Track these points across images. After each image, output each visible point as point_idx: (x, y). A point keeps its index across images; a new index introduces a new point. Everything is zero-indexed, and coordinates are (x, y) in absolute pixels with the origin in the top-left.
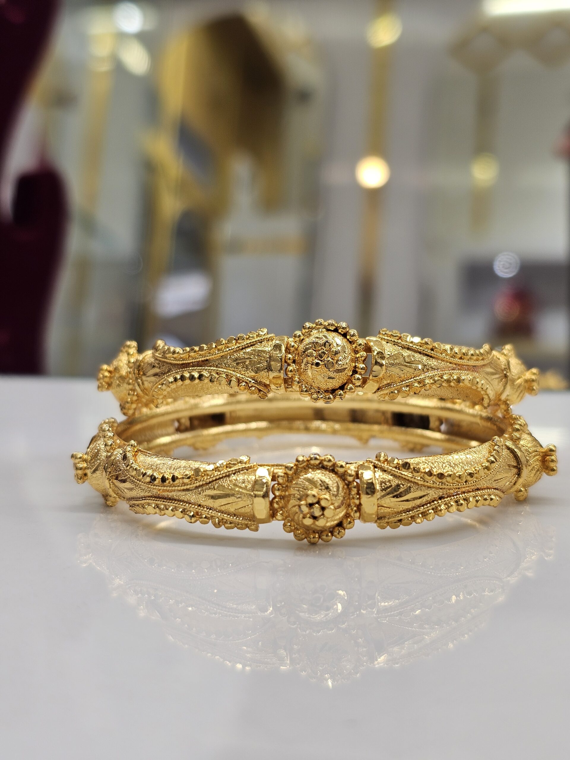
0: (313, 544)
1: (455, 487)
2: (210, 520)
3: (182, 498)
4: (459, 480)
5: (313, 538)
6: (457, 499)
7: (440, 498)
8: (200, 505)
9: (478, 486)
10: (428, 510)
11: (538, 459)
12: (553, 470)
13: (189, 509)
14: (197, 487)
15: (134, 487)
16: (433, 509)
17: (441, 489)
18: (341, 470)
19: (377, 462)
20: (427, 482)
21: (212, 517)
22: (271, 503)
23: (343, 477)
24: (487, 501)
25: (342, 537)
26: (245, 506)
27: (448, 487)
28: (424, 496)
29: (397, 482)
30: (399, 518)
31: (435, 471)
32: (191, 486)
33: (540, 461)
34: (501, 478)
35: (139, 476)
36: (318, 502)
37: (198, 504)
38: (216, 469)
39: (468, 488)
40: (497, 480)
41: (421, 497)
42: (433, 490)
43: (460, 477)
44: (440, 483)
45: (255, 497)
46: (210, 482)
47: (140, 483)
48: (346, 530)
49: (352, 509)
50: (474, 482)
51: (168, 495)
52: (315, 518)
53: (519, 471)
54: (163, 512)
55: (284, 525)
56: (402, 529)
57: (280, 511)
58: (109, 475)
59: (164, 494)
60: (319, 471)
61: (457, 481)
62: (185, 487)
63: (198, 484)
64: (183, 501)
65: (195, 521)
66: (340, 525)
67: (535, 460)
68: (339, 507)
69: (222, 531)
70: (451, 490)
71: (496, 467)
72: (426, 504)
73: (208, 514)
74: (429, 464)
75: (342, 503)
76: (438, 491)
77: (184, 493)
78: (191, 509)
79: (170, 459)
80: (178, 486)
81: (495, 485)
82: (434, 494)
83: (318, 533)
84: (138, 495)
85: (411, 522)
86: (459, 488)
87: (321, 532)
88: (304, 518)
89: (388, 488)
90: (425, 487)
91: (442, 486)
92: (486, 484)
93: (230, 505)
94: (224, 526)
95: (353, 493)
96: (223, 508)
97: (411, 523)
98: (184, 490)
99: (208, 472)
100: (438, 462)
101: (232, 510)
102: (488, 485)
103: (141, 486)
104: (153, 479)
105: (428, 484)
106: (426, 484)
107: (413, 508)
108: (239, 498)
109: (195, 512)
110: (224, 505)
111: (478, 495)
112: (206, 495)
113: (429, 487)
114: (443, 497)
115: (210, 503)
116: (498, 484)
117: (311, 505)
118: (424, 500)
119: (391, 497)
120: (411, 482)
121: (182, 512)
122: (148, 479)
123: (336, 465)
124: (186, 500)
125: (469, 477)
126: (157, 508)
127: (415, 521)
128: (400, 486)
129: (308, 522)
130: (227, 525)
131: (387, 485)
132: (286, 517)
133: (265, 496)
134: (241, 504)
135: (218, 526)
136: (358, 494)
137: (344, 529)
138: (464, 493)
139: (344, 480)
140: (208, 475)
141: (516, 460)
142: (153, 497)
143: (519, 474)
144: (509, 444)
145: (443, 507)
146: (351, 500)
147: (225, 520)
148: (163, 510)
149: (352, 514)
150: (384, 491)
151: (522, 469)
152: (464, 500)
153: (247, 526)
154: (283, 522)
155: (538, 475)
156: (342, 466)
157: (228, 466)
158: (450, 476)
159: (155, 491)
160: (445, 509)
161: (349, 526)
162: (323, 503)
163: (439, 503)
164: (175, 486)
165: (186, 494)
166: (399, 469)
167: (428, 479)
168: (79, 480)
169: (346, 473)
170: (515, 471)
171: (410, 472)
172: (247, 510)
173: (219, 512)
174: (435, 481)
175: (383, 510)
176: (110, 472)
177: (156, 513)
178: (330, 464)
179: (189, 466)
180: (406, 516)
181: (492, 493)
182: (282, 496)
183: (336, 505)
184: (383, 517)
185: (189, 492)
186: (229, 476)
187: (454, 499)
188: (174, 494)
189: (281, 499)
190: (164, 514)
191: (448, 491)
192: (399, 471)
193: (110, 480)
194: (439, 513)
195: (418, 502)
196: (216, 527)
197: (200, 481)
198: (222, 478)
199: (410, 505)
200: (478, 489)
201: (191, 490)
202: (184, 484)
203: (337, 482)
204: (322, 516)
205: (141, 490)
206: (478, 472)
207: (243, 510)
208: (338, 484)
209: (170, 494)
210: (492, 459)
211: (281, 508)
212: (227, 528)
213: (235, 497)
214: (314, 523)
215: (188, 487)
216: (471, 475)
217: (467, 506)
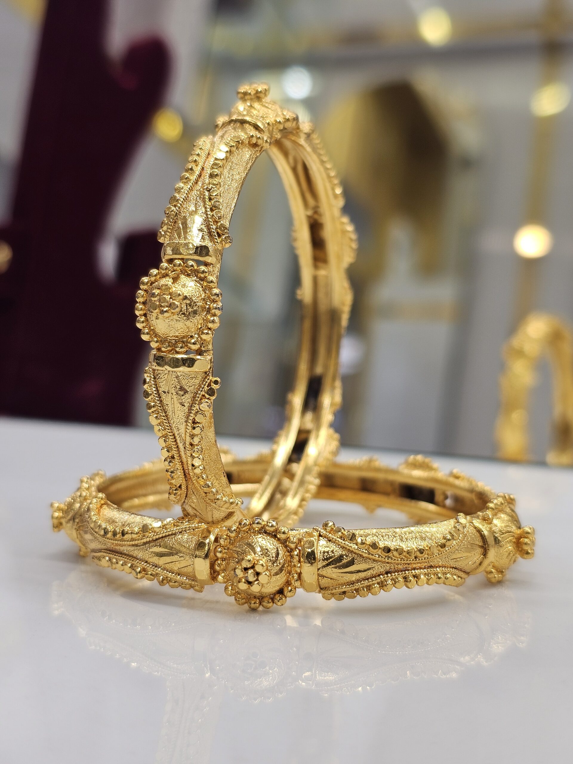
0: (254, 610)
1: (403, 562)
2: (155, 577)
3: (131, 553)
4: (407, 555)
5: (254, 603)
6: (405, 575)
7: (387, 573)
8: (146, 562)
9: (431, 564)
10: (374, 584)
11: (511, 541)
12: (527, 553)
13: (136, 565)
14: (145, 544)
15: (94, 539)
16: (378, 583)
17: (388, 563)
18: (283, 536)
19: (322, 531)
20: (372, 555)
21: (157, 574)
22: (212, 566)
23: (284, 542)
24: (441, 579)
25: (282, 605)
26: (188, 566)
27: (395, 561)
28: (369, 569)
29: (341, 552)
30: (343, 590)
31: (381, 545)
32: (139, 542)
33: (514, 542)
34: (461, 557)
35: (97, 528)
36: (253, 567)
37: (145, 560)
38: (164, 527)
39: (419, 565)
40: (455, 559)
41: (365, 571)
42: (379, 563)
43: (408, 552)
44: (386, 557)
45: (196, 557)
46: (157, 539)
47: (97, 535)
48: (287, 598)
49: (293, 577)
50: (425, 559)
51: (120, 549)
52: (250, 583)
53: (485, 551)
54: (114, 566)
55: (226, 588)
56: (347, 602)
57: (222, 574)
58: (77, 525)
59: (116, 547)
60: (260, 536)
61: (405, 556)
62: (133, 543)
63: (145, 540)
64: (132, 556)
65: (142, 578)
66: (281, 592)
67: (507, 541)
68: (276, 574)
69: (166, 588)
70: (399, 566)
71: (453, 545)
72: (371, 578)
73: (153, 571)
74: (379, 536)
75: (281, 570)
76: (385, 565)
77: (133, 548)
78: (138, 565)
79: (129, 513)
80: (128, 541)
81: (453, 564)
82: (380, 568)
83: (259, 599)
84: (97, 547)
85: (356, 595)
86: (409, 564)
87: (261, 598)
88: (239, 582)
89: (331, 558)
90: (370, 560)
91: (389, 560)
92: (441, 562)
93: (173, 563)
94: (169, 584)
95: (295, 560)
96: (167, 566)
97: (356, 597)
98: (133, 545)
99: (155, 529)
100: (388, 535)
101: (176, 568)
102: (444, 563)
103: (99, 539)
104: (106, 532)
105: (373, 557)
107: (358, 581)
108: (182, 557)
109: (142, 568)
110: (168, 563)
111: (430, 572)
113: (374, 560)
114: (390, 571)
115: (155, 560)
116: (457, 563)
117: (246, 569)
118: (369, 574)
119: (333, 568)
120: (355, 553)
121: (130, 567)
122: (102, 532)
123: (278, 531)
124: (135, 555)
125: (418, 553)
126: (110, 562)
127: (359, 594)
128: (343, 557)
129: (243, 586)
130: (171, 584)
132: (228, 580)
133: (207, 556)
134: (183, 564)
135: (161, 583)
136: (299, 561)
138: (414, 569)
139: (286, 546)
140: (155, 532)
141: (482, 539)
142: (108, 550)
143: (485, 554)
144: (477, 523)
145: (389, 582)
146: (293, 567)
147: (170, 579)
148: (115, 564)
149: (293, 582)
150: (325, 561)
151: (489, 549)
152: (414, 576)
153: (192, 587)
154: (225, 585)
155: (512, 557)
156: (284, 533)
157: (176, 524)
158: (397, 550)
159: (109, 544)
160: (391, 585)
161: (289, 594)
162: (258, 569)
163: (385, 577)
164: (125, 541)
165: (134, 550)
166: (344, 540)
167: (373, 552)
168: (55, 529)
169: (288, 539)
170: (479, 551)
171: (354, 544)
172: (189, 569)
173: (164, 569)
174: (380, 554)
175: (324, 582)
176: (78, 523)
177: (109, 567)
178: (272, 529)
179: (143, 522)
180: (349, 589)
181: (448, 572)
182: (224, 558)
183: (273, 572)
184: (327, 587)
185: (137, 548)
186: (175, 534)
187: (402, 575)
188: (124, 549)
189: (223, 561)
190: (115, 568)
191: (396, 566)
192: (343, 542)
193: (78, 530)
194: (385, 588)
195: (362, 575)
196: (160, 585)
197: (147, 538)
198: (169, 535)
199: (354, 577)
200: (431, 567)
201: (140, 546)
202: (132, 540)
203: (277, 548)
204: (256, 582)
205: (99, 542)
206: (430, 548)
207: (185, 570)
208: (278, 550)
209: (122, 549)
210: (449, 537)
211: (224, 570)
212: (172, 587)
213: (178, 555)
214: (249, 588)
215: (136, 542)
216: (421, 551)
217: (417, 583)
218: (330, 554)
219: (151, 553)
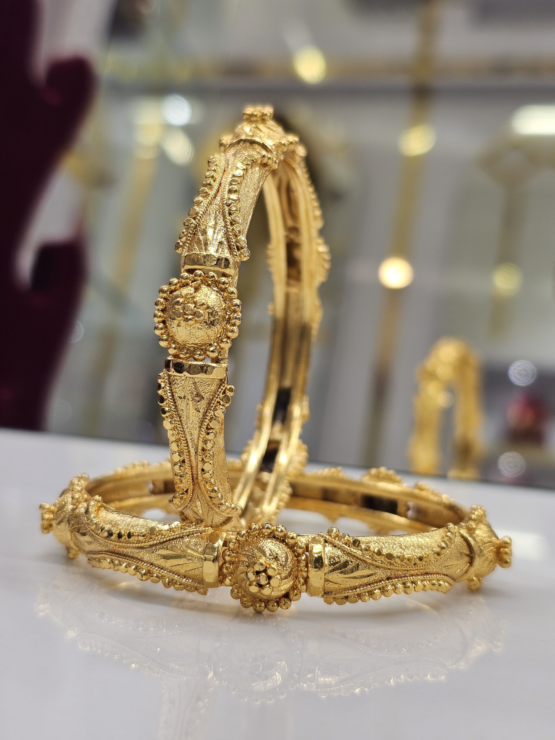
0: (259, 613)
1: (403, 569)
2: (160, 579)
3: (135, 555)
4: (408, 562)
5: (260, 606)
6: (404, 581)
7: (388, 579)
8: (152, 564)
9: (427, 570)
10: (375, 590)
11: (492, 550)
12: (506, 562)
13: (141, 567)
14: (151, 546)
15: (93, 540)
16: (380, 589)
17: (389, 569)
18: (292, 541)
19: (327, 537)
20: (376, 561)
21: (163, 576)
22: (221, 568)
23: (292, 547)
24: (435, 586)
25: (287, 608)
26: (196, 569)
27: (396, 568)
28: (371, 575)
29: (346, 558)
30: (346, 595)
31: (385, 551)
32: (146, 544)
33: (494, 552)
34: (452, 565)
35: (98, 530)
36: (265, 571)
37: (150, 562)
38: (170, 530)
39: (416, 571)
40: (447, 566)
41: (368, 576)
42: (381, 569)
43: (409, 559)
44: (388, 563)
45: (205, 560)
46: (164, 542)
47: (99, 537)
48: (292, 601)
49: (299, 581)
50: (423, 566)
51: (123, 552)
52: (261, 586)
53: (471, 560)
54: (117, 568)
55: (232, 591)
56: (348, 606)
57: (229, 577)
58: (71, 527)
59: (119, 549)
60: (270, 540)
61: (405, 563)
62: (140, 545)
63: (152, 543)
64: (137, 559)
65: (146, 580)
66: (287, 596)
67: (489, 550)
68: (286, 578)
69: (171, 591)
70: (399, 572)
71: (446, 553)
72: (373, 583)
73: (159, 573)
74: (380, 543)
75: (290, 574)
76: (386, 571)
77: (138, 550)
78: (144, 567)
79: (130, 516)
80: (133, 543)
81: (445, 571)
82: (382, 574)
83: (264, 602)
84: (96, 549)
85: (357, 599)
86: (407, 571)
87: (267, 602)
88: (250, 585)
89: (337, 563)
90: (373, 566)
91: (390, 567)
92: (435, 569)
93: (181, 566)
94: (174, 586)
95: (302, 565)
96: (174, 569)
97: (358, 601)
98: (138, 548)
99: (163, 532)
100: (388, 542)
101: (182, 571)
102: (437, 571)
103: (100, 541)
104: (110, 534)
105: (377, 563)
106: (374, 563)
107: (360, 586)
108: (190, 559)
109: (147, 569)
110: (175, 566)
111: (426, 579)
112: (159, 554)
113: (377, 567)
114: (391, 577)
115: (162, 562)
116: (448, 571)
117: (258, 573)
118: (371, 579)
119: (338, 572)
120: (360, 559)
121: (134, 569)
122: (106, 534)
123: (287, 536)
124: (139, 557)
125: (418, 560)
126: (112, 563)
127: (361, 599)
128: (348, 563)
129: (254, 589)
130: (176, 586)
131: (335, 560)
132: (234, 584)
133: (215, 560)
134: (191, 566)
135: (167, 586)
136: (307, 566)
137: (291, 601)
138: (413, 575)
139: (294, 551)
140: (162, 535)
141: (468, 548)
142: (109, 552)
143: (471, 563)
144: (464, 532)
145: (390, 587)
146: (299, 572)
147: (175, 581)
148: (117, 566)
149: (299, 586)
150: (332, 566)
151: (475, 558)
152: (412, 582)
153: (196, 589)
154: (231, 587)
155: (491, 566)
156: (292, 538)
157: (183, 527)
158: (399, 557)
159: (112, 546)
160: (392, 590)
161: (295, 598)
162: (270, 572)
163: (386, 583)
164: (131, 543)
165: (140, 552)
166: (349, 546)
167: (377, 559)
168: (44, 530)
169: (296, 544)
170: (467, 559)
171: (359, 550)
172: (197, 572)
173: (170, 572)
174: (383, 560)
175: (330, 586)
176: (73, 524)
177: (110, 568)
178: (282, 534)
179: (147, 524)
180: (352, 594)
181: (441, 579)
182: (232, 562)
183: (283, 575)
184: (330, 592)
185: (143, 550)
186: (182, 537)
187: (402, 581)
188: (128, 551)
189: (230, 564)
190: (118, 570)
191: (396, 572)
192: (349, 548)
193: (72, 532)
194: (386, 593)
195: (366, 580)
196: (165, 587)
197: (154, 540)
198: (176, 538)
199: (357, 583)
200: (427, 574)
201: (145, 548)
202: (139, 542)
203: (286, 553)
204: (268, 586)
205: (99, 544)
206: (428, 556)
207: (192, 573)
208: (287, 555)
209: (125, 551)
210: (443, 545)
211: (231, 574)
212: (177, 589)
213: (186, 558)
214: (260, 591)
215: (143, 545)
216: (421, 559)
217: (414, 589)
218: (336, 559)
219: (157, 555)
